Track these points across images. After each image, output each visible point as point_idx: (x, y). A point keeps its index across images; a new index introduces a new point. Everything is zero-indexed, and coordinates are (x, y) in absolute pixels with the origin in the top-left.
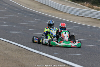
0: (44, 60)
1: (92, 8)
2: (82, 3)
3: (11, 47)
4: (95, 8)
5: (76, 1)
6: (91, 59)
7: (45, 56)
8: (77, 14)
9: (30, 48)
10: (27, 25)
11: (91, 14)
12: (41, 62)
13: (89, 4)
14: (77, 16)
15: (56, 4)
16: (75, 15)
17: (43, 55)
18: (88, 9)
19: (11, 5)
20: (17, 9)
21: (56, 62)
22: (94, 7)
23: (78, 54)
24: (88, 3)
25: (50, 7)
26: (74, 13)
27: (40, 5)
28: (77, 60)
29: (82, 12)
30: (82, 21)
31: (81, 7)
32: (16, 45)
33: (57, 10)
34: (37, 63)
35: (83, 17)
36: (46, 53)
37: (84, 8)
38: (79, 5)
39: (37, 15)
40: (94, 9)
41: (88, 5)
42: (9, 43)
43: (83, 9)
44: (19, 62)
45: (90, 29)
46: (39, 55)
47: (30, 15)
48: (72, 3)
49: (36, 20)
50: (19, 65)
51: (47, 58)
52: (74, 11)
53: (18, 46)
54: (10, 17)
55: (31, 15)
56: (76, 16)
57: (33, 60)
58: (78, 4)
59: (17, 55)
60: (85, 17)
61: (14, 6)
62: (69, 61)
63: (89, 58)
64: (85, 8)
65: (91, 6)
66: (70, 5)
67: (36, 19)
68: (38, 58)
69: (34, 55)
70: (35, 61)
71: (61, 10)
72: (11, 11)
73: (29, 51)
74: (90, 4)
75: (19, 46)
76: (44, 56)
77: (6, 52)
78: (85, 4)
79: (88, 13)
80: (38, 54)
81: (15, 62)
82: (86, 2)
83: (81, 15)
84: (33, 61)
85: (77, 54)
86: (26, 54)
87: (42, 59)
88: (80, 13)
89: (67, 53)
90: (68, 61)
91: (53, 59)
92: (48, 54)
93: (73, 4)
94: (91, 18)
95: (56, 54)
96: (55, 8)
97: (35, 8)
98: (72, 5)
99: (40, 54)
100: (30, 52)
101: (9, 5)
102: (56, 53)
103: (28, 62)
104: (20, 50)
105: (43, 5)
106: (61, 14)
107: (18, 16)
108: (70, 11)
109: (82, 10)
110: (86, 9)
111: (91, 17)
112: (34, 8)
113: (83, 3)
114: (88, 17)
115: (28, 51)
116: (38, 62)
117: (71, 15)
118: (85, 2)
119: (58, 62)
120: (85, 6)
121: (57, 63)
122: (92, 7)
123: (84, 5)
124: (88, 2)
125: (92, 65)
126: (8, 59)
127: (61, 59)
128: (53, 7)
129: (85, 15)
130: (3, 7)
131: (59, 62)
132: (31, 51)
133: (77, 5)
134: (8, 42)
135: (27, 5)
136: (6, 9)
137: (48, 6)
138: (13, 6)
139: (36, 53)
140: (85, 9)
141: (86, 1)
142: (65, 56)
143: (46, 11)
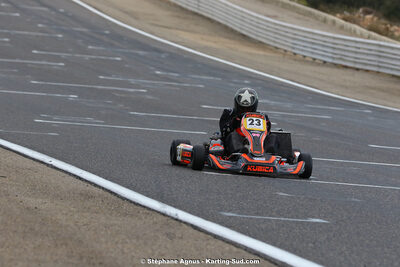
0: (181, 238)
1: (386, 35)
2: (347, 14)
3: (53, 181)
4: (397, 34)
5: (322, 6)
6: (367, 241)
7: (185, 223)
8: (323, 56)
9: (128, 187)
10: (123, 95)
11: (381, 60)
12: (168, 246)
13: (375, 19)
14: (325, 62)
15: (242, 12)
16: (314, 59)
17: (177, 220)
18: (369, 38)
19: (62, 10)
20: (84, 30)
21: (227, 247)
22: (392, 29)
23: (318, 220)
24: (369, 13)
25: (219, 24)
26: (312, 53)
27: (179, 17)
28: (311, 245)
29: (345, 50)
30: (342, 86)
31: (342, 27)
32: (75, 176)
33: (244, 36)
34: (150, 251)
35: (346, 67)
36: (190, 213)
37: (355, 31)
38: (334, 22)
39: (163, 56)
40: (392, 37)
41: (372, 19)
42: (48, 165)
43: (351, 35)
44: (80, 242)
45: (372, 118)
46: (161, 217)
47: (137, 55)
48: (307, 11)
49: (157, 75)
50: (81, 258)
51: (191, 230)
52: (313, 43)
53: (80, 178)
54: (58, 59)
55: (141, 53)
56: (319, 64)
57: (138, 238)
58: (330, 17)
59: (76, 216)
60: (358, 69)
61: (73, 18)
62: (281, 246)
63: (361, 238)
64: (358, 33)
65: (383, 24)
66: (299, 18)
67: (158, 72)
68: (157, 230)
69: (140, 219)
70: (146, 244)
71: (260, 39)
72: (60, 36)
73: (124, 199)
74: (379, 19)
75: (86, 181)
76: (181, 221)
77: (32, 202)
78: (357, 15)
79: (368, 54)
80: (159, 212)
81: (66, 245)
82: (361, 10)
83: (340, 59)
84: (134, 241)
85: (313, 217)
86: (111, 214)
87: (171, 236)
88: (336, 52)
89: (274, 214)
90: (274, 244)
91: (216, 237)
92: (198, 215)
93: (310, 14)
94: (378, 72)
95: (230, 217)
96: (239, 30)
97: (157, 25)
98: (307, 18)
99: (164, 215)
100: (126, 204)
101: (53, 13)
102: (229, 211)
103: (117, 243)
104: (88, 196)
105: (191, 16)
106: (261, 53)
107: (87, 57)
108: (295, 42)
109: (345, 40)
110: (362, 36)
111: (381, 70)
112: (152, 24)
113: (350, 12)
114: (367, 71)
115: (121, 201)
116: (154, 248)
117: (300, 61)
118: (358, 7)
119: (235, 249)
120: (359, 25)
121: (230, 252)
122: (387, 29)
123: (355, 22)
124: (369, 9)
125: (369, 263)
126: (37, 229)
127: (250, 236)
128: (228, 25)
129: (355, 62)
130: (28, 20)
131: (240, 250)
132: (131, 202)
133: (325, 21)
134: (42, 162)
135: (126, 13)
136: (40, 25)
137: (209, 19)
138: (70, 14)
139: (149, 209)
140: (357, 36)
141: (364, 5)
142: (263, 226)
143: (202, 39)
